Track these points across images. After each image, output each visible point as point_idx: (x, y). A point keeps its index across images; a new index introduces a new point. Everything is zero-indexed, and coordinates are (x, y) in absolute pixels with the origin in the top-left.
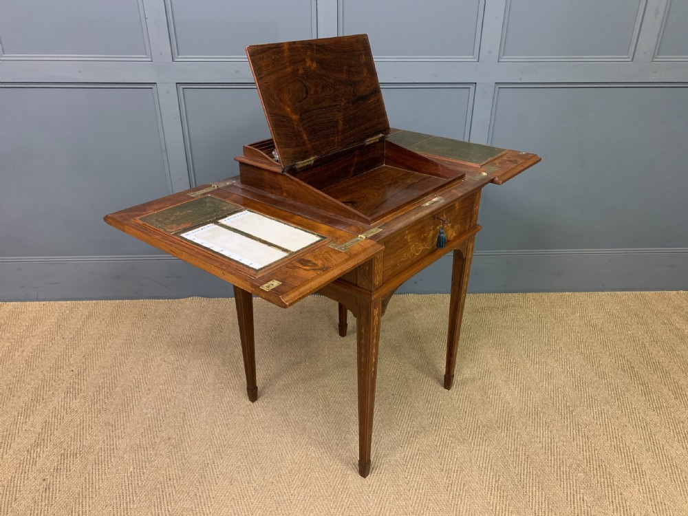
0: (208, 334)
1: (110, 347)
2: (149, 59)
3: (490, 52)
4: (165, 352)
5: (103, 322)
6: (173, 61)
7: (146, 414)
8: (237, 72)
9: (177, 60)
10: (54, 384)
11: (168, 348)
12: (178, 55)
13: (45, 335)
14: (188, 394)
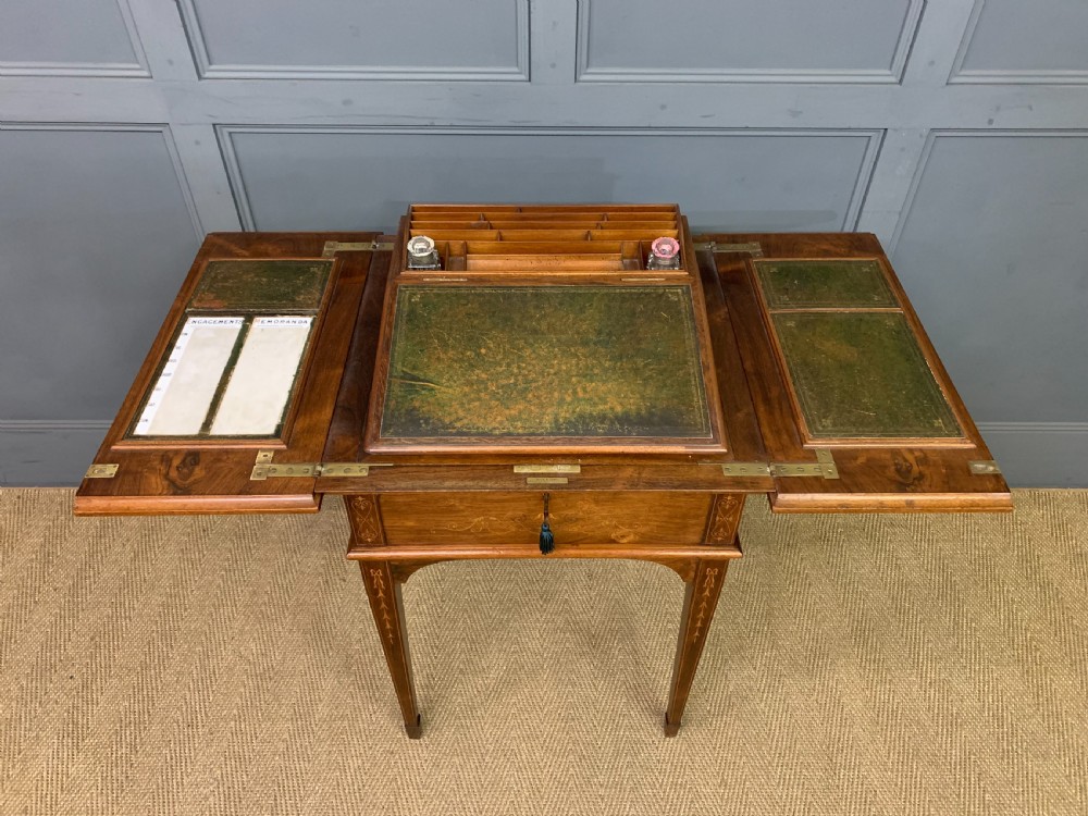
0: (319, 584)
1: (140, 615)
2: (145, 73)
3: (932, 63)
4: (242, 632)
5: (128, 547)
6: (200, 77)
7: (206, 798)
8: (347, 102)
9: (207, 75)
10: (39, 710)
11: (247, 623)
12: (210, 64)
13: (22, 579)
14: (282, 746)
